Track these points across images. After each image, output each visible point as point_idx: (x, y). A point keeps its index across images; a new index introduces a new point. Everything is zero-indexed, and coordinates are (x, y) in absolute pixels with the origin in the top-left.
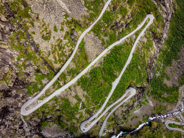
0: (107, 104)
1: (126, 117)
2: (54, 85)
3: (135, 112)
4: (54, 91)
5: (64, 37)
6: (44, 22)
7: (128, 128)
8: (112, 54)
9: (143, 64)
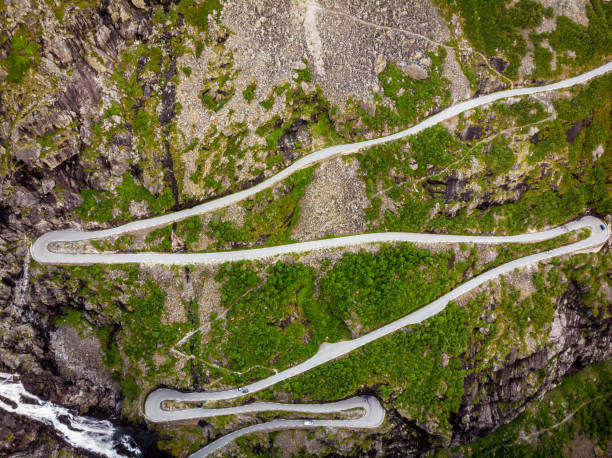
2: (154, 234)
4: (143, 251)
5: (261, 128)
6: (232, 58)
8: (378, 260)
9: (468, 360)
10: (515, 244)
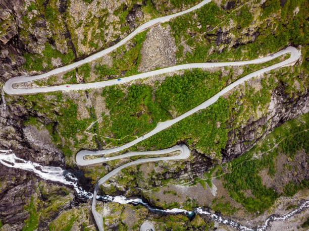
0: (132, 147)
1: (157, 184)
2: (67, 75)
3: (178, 186)
4: (63, 84)
5: (115, 11)
7: (151, 201)
8: (183, 79)
9: (229, 124)
10: (252, 64)
